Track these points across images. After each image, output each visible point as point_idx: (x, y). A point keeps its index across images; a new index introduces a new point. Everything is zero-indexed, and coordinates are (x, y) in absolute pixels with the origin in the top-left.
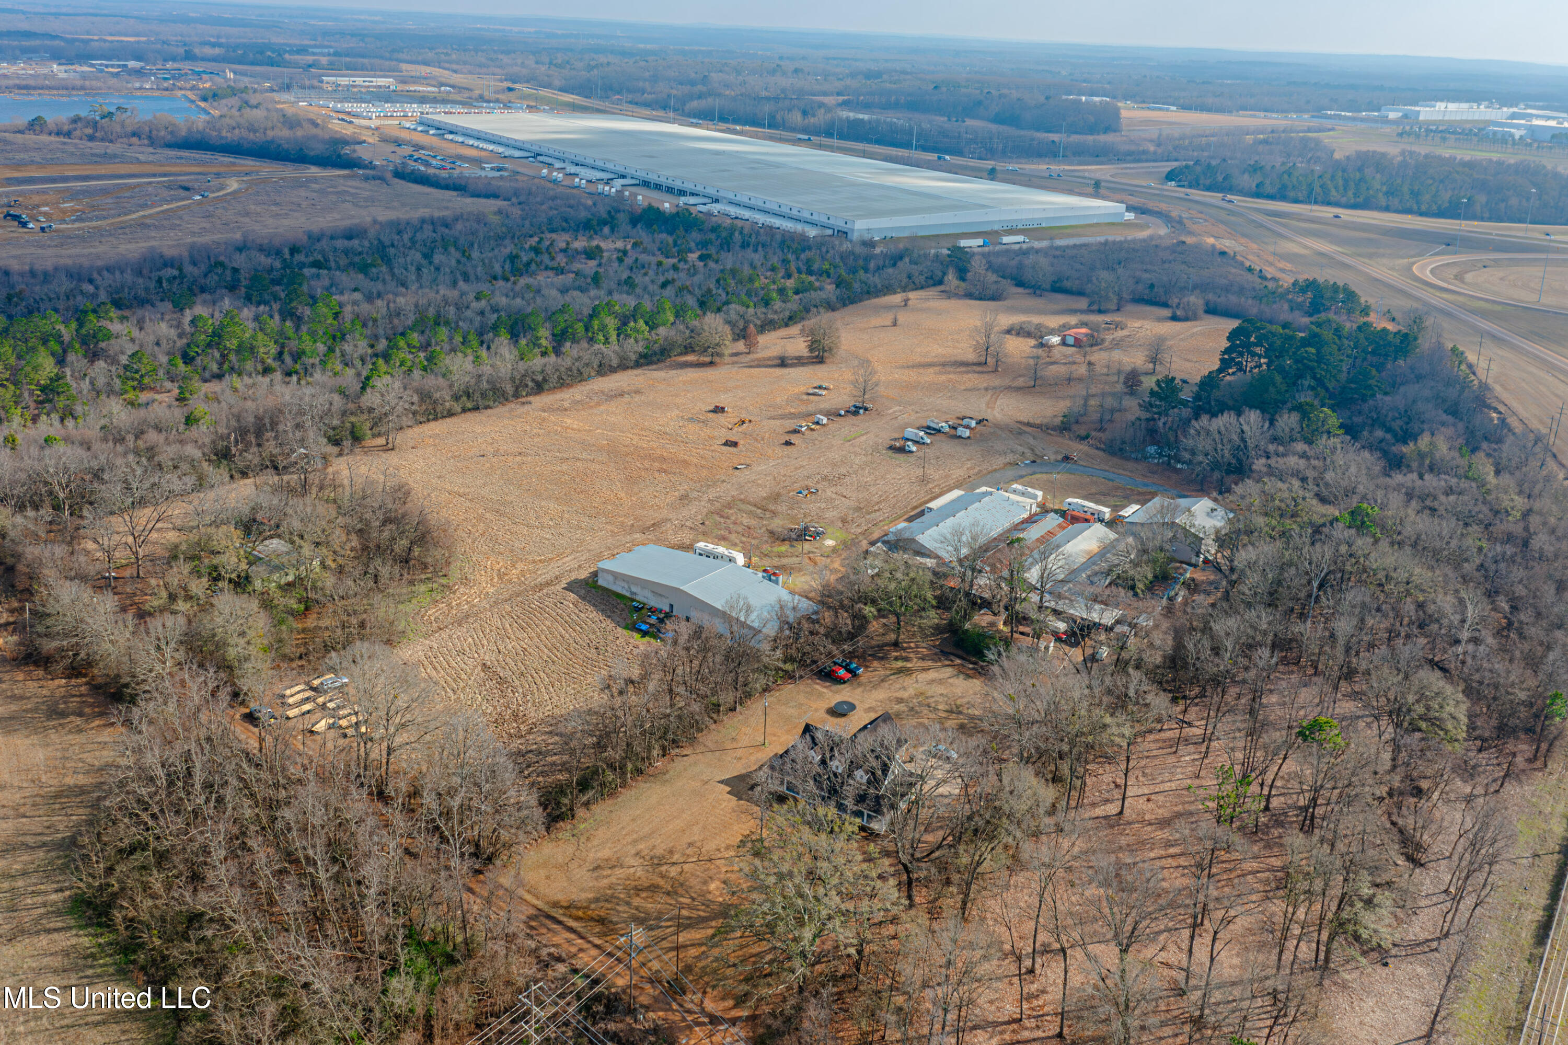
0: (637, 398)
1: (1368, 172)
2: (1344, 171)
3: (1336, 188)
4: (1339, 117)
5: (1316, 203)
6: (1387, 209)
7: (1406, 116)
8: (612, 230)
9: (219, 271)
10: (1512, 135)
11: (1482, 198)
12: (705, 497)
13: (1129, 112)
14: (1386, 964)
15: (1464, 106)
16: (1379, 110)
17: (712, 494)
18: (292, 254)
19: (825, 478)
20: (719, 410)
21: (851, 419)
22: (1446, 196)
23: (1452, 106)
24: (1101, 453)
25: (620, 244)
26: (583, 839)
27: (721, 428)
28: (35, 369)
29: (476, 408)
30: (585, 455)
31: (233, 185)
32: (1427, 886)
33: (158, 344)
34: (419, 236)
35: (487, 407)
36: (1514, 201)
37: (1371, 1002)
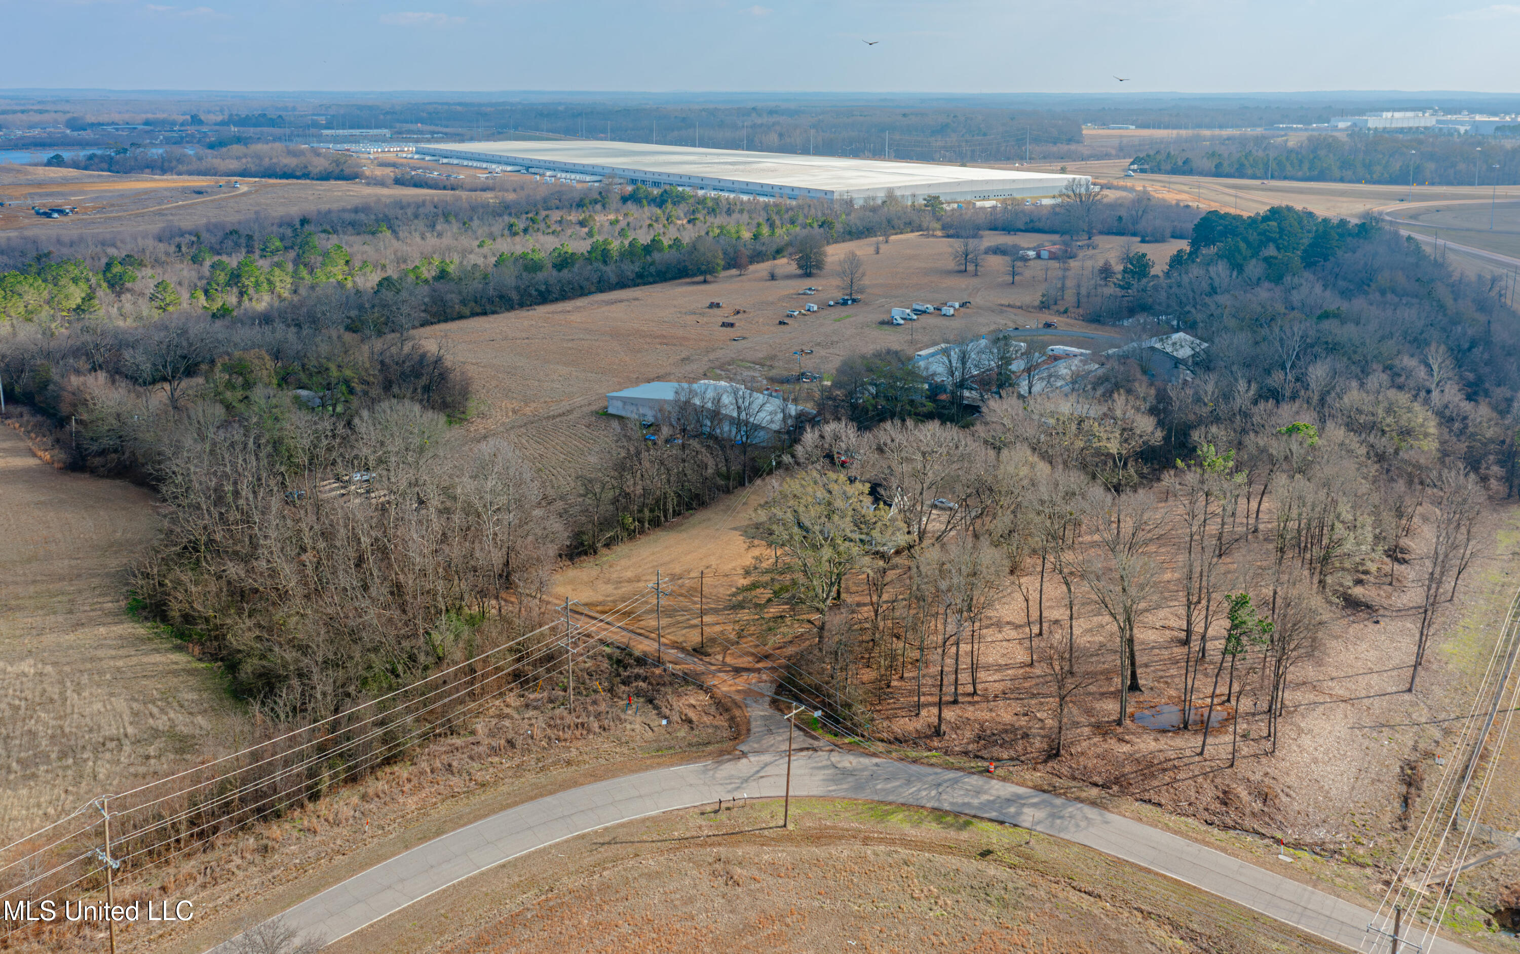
0: (636, 303)
1: (1322, 153)
2: (1297, 153)
3: (1292, 164)
4: (1291, 128)
5: (1273, 177)
6: (1342, 180)
7: (1355, 125)
8: (604, 206)
9: (235, 237)
10: (1458, 131)
11: (1431, 166)
12: (706, 359)
13: (1088, 131)
14: (1377, 622)
15: (1410, 114)
16: (1328, 121)
17: (712, 356)
18: (302, 224)
19: (819, 344)
20: (715, 306)
21: (840, 309)
22: (1396, 165)
23: (1397, 115)
24: (1080, 322)
25: (612, 217)
26: (605, 567)
27: (719, 316)
28: (67, 297)
29: (485, 313)
30: (588, 337)
31: (244, 189)
32: (1412, 575)
33: (180, 284)
34: (421, 210)
35: (494, 312)
36: (1462, 166)
37: (1364, 646)
